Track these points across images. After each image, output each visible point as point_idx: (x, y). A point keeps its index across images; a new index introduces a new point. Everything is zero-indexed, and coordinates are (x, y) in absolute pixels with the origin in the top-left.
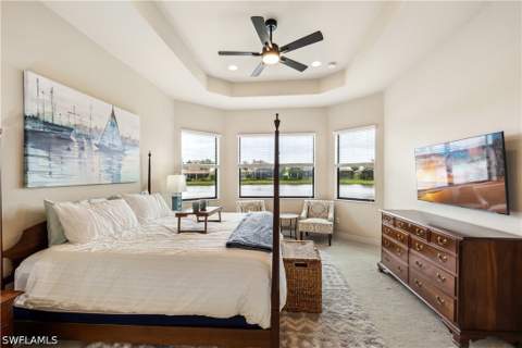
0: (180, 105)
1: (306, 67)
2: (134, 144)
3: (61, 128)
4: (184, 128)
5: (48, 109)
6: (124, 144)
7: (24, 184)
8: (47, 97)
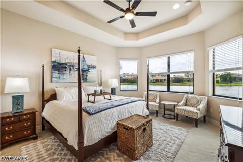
0: (119, 49)
1: (156, 12)
2: (94, 67)
3: (63, 64)
4: (121, 59)
5: (59, 58)
6: (89, 67)
7: (52, 81)
8: (58, 55)
